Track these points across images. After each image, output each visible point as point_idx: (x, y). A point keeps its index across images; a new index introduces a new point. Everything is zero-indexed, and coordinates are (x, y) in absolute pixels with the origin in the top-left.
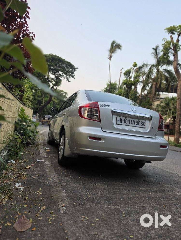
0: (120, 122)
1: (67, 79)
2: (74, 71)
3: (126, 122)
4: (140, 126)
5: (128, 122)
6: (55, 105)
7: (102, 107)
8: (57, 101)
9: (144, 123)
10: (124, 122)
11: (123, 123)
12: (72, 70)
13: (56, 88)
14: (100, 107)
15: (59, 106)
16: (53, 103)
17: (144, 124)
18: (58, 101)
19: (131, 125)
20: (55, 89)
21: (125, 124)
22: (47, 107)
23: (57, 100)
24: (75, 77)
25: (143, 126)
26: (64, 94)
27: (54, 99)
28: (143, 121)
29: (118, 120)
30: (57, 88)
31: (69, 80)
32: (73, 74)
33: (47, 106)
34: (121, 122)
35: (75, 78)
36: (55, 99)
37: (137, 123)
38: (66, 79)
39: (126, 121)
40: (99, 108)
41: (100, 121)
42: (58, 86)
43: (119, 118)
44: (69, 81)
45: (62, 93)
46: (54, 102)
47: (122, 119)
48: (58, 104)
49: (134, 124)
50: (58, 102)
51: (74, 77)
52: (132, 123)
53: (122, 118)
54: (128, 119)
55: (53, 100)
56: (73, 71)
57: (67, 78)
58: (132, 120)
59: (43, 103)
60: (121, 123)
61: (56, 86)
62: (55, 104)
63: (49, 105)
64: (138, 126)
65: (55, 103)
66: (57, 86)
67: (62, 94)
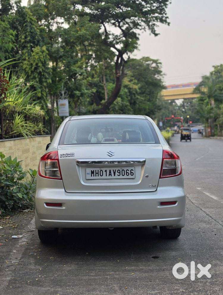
0: (91, 176)
1: (151, 31)
2: (164, 7)
3: (100, 175)
4: (125, 177)
5: (104, 173)
6: (135, 96)
7: (63, 158)
8: (136, 87)
9: (132, 171)
10: (97, 174)
11: (96, 176)
12: (160, 6)
13: (127, 57)
14: (59, 158)
15: (143, 97)
16: (130, 92)
17: (131, 173)
18: (139, 85)
19: (110, 177)
20: (126, 59)
21: (100, 177)
22: (115, 105)
23: (137, 84)
24: (168, 20)
25: (130, 176)
26: (154, 65)
27: (129, 83)
28: (130, 169)
29: (88, 174)
30: (129, 57)
31: (156, 32)
32: (164, 15)
33: (115, 102)
34: (93, 175)
35: (169, 24)
36: (132, 82)
37: (120, 173)
38: (148, 31)
39: (101, 172)
40: (58, 160)
41: (61, 179)
42: (131, 51)
43: (89, 170)
44: (156, 35)
45: (147, 63)
46: (129, 89)
47: (94, 171)
48: (142, 93)
49: (115, 175)
50: (139, 89)
51: (166, 21)
52: (110, 174)
53: (94, 169)
54: (104, 170)
55: (129, 85)
56: (162, 6)
57: (149, 28)
58: (110, 171)
59: (106, 97)
60: (93, 178)
61: (127, 54)
62: (134, 94)
63: (119, 99)
64: (121, 177)
65: (134, 92)
66: (129, 53)
67: (148, 65)
